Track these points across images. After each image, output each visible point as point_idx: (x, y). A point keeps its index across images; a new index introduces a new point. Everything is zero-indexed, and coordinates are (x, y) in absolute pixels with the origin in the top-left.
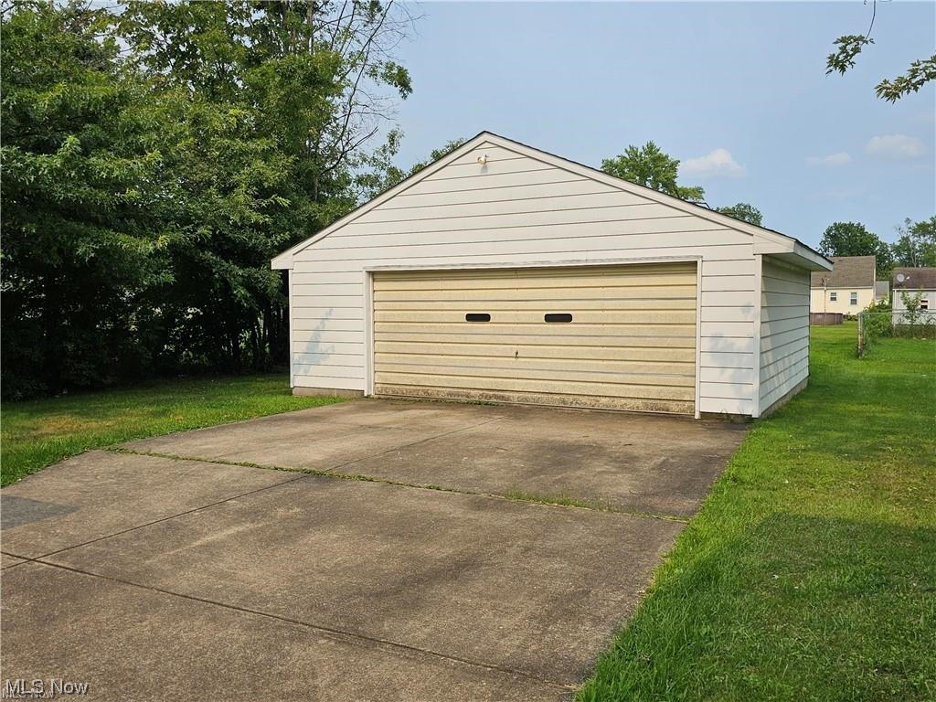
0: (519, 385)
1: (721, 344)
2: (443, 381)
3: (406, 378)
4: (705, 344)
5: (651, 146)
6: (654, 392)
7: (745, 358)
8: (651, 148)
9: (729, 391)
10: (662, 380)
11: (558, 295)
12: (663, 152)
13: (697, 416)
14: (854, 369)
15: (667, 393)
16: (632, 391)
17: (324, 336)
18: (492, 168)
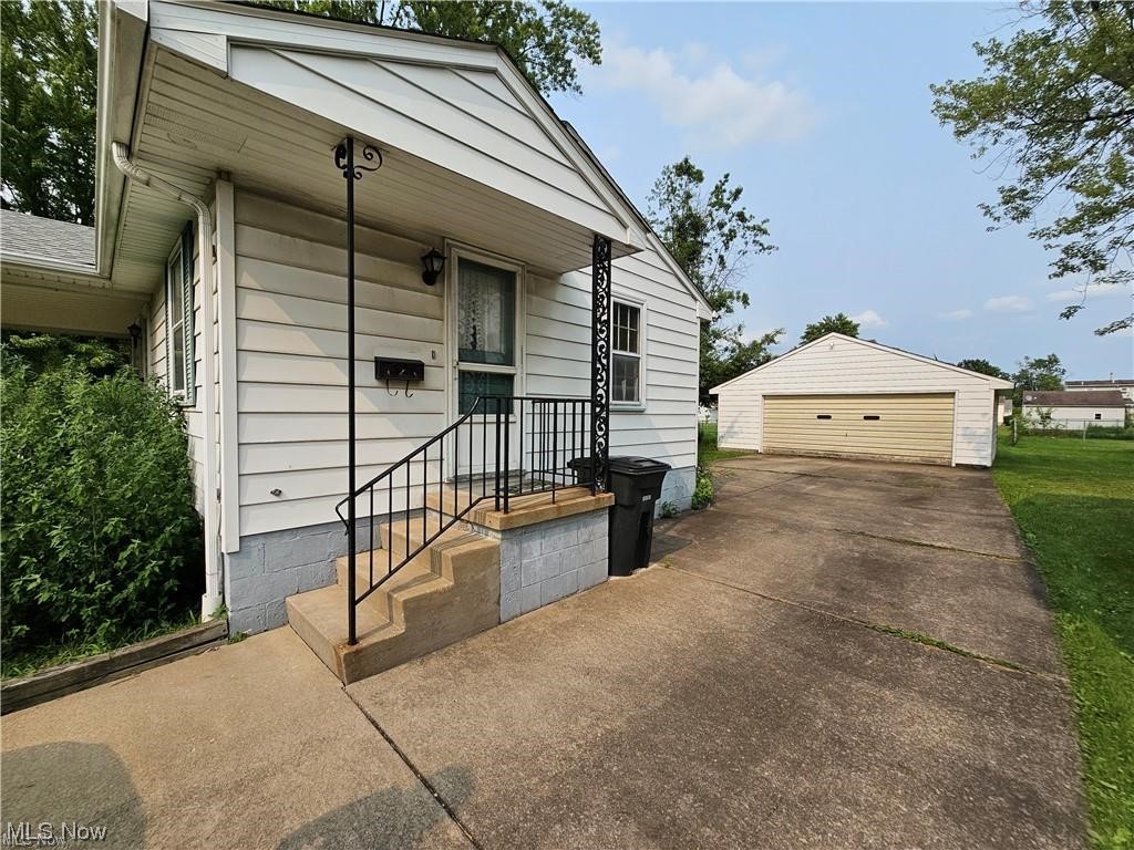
0: (846, 449)
1: (968, 432)
2: (803, 447)
3: (779, 445)
4: (959, 431)
5: (841, 316)
6: (927, 454)
7: (983, 438)
8: (840, 317)
9: (974, 454)
10: (931, 448)
11: (871, 407)
12: (849, 319)
13: (954, 465)
14: (1015, 451)
15: (934, 454)
16: (914, 453)
17: (736, 425)
18: (836, 348)
